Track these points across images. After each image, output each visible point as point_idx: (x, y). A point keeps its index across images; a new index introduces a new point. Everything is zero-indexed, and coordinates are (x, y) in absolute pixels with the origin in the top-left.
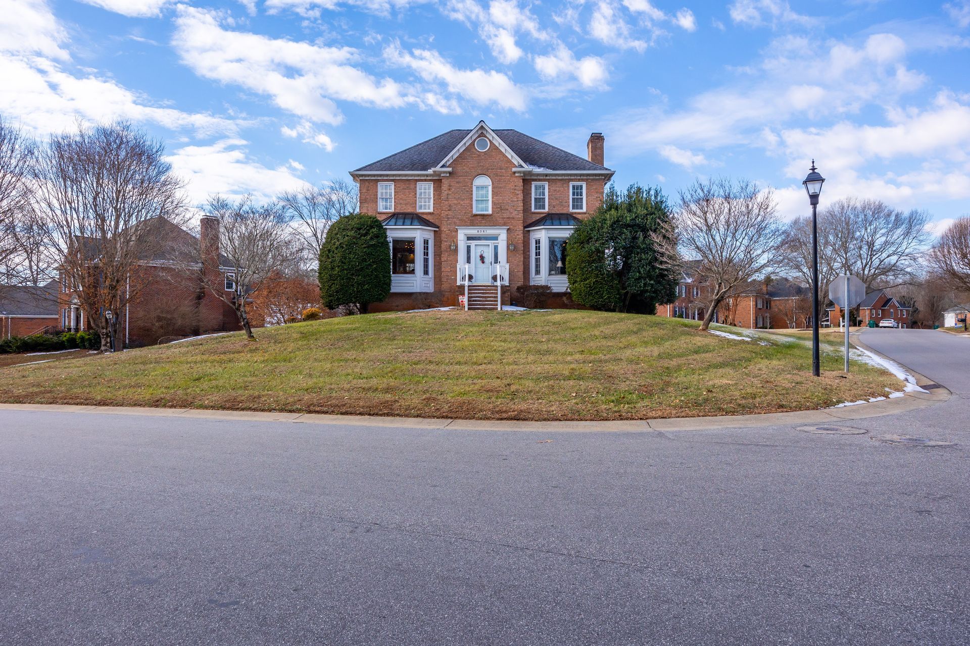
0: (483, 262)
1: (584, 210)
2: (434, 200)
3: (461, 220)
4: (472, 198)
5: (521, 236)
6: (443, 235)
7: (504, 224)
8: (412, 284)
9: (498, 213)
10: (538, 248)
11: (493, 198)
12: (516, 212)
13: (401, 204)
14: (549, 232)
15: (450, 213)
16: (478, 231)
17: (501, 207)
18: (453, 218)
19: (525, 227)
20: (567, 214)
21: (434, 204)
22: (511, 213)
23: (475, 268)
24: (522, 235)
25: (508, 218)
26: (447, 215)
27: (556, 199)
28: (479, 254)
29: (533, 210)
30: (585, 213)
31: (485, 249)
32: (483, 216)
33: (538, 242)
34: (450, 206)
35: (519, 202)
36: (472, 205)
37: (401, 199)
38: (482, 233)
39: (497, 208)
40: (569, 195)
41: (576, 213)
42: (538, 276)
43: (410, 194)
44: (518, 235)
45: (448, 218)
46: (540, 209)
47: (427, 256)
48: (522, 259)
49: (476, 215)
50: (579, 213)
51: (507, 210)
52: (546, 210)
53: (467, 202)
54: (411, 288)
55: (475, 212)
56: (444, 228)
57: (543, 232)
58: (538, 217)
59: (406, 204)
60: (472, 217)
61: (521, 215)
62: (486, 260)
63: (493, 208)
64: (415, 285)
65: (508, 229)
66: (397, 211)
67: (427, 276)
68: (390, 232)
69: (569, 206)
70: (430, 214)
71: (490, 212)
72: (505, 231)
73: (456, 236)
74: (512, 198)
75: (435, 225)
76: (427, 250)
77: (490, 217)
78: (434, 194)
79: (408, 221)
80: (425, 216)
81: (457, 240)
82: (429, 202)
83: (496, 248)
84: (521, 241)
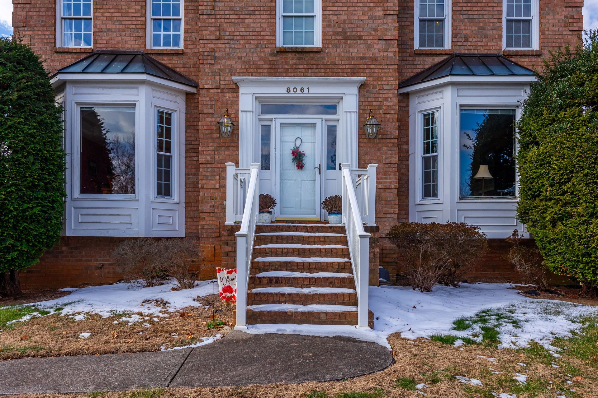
0: (300, 166)
1: (535, 46)
2: (187, 23)
3: (247, 62)
4: (273, 9)
5: (393, 102)
6: (204, 100)
7: (353, 73)
8: (126, 219)
9: (336, 46)
10: (429, 134)
11: (324, 9)
12: (381, 45)
13: (109, 30)
14: (462, 93)
15: (220, 45)
16: (288, 90)
17: (344, 32)
18: (229, 56)
19: (402, 85)
20: (497, 57)
21: (186, 31)
22: (370, 46)
23: (282, 180)
24: (395, 100)
25: (363, 58)
26: (213, 50)
27: (472, 20)
28: (292, 146)
29: (416, 46)
30: (537, 55)
31: (306, 134)
32: (301, 52)
33: (429, 119)
34: (220, 27)
35: (390, 19)
36: (273, 26)
37: (110, 18)
38: (299, 94)
39: (336, 33)
40: (500, 12)
41: (517, 54)
42: (431, 200)
43: (130, 7)
44: (386, 99)
45: (215, 58)
46: (431, 44)
47: (168, 149)
48: (395, 159)
49: (283, 51)
50: (525, 55)
51: (360, 38)
52: (448, 45)
53: (262, 18)
54: (124, 227)
55: (280, 43)
56: (205, 83)
57: (448, 93)
58: (429, 62)
59: (121, 31)
60: (272, 54)
61: (393, 52)
62: (308, 161)
63: (324, 34)
64: (134, 221)
65: (362, 87)
66: (101, 47)
67: (166, 199)
68: (74, 90)
69: (500, 37)
70: (177, 54)
71: (318, 43)
72: (355, 90)
73: (236, 103)
74: (371, 9)
75: (189, 80)
76: (168, 135)
77: (317, 56)
78: (186, 8)
79: (118, 66)
80: (164, 60)
81: (237, 111)
82: (177, 28)
83: (332, 132)
84: (392, 115)
